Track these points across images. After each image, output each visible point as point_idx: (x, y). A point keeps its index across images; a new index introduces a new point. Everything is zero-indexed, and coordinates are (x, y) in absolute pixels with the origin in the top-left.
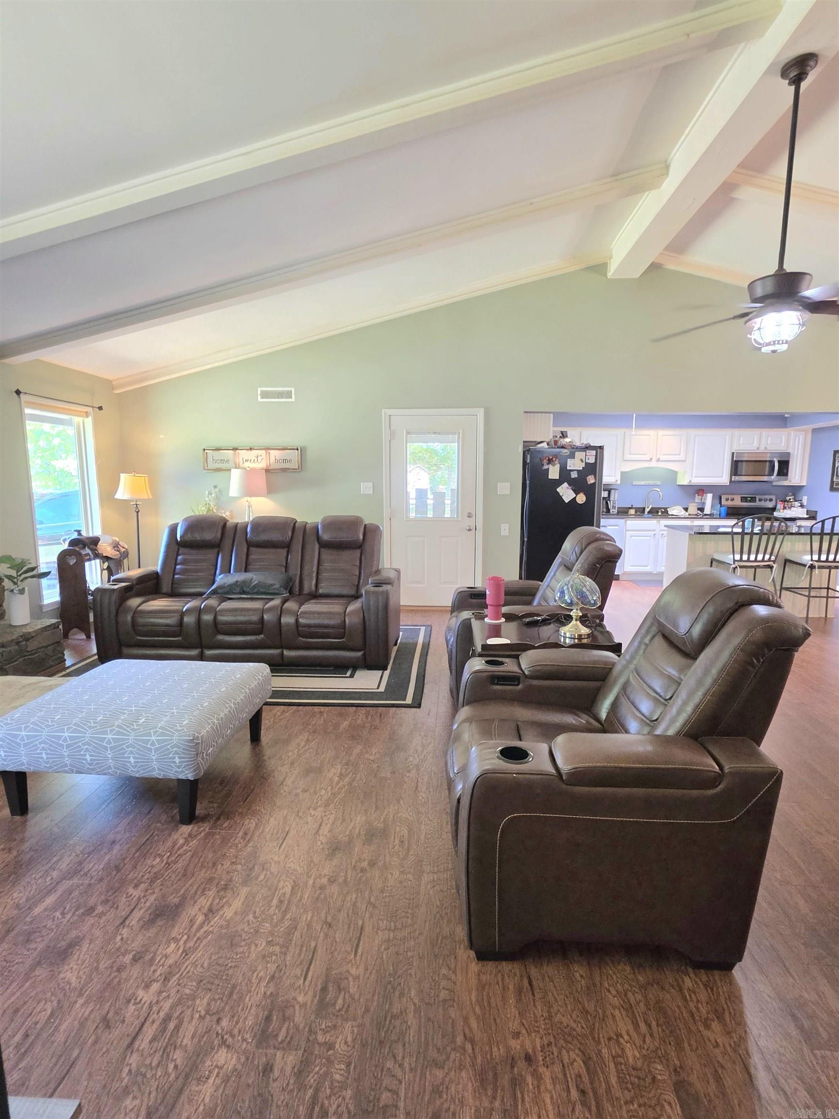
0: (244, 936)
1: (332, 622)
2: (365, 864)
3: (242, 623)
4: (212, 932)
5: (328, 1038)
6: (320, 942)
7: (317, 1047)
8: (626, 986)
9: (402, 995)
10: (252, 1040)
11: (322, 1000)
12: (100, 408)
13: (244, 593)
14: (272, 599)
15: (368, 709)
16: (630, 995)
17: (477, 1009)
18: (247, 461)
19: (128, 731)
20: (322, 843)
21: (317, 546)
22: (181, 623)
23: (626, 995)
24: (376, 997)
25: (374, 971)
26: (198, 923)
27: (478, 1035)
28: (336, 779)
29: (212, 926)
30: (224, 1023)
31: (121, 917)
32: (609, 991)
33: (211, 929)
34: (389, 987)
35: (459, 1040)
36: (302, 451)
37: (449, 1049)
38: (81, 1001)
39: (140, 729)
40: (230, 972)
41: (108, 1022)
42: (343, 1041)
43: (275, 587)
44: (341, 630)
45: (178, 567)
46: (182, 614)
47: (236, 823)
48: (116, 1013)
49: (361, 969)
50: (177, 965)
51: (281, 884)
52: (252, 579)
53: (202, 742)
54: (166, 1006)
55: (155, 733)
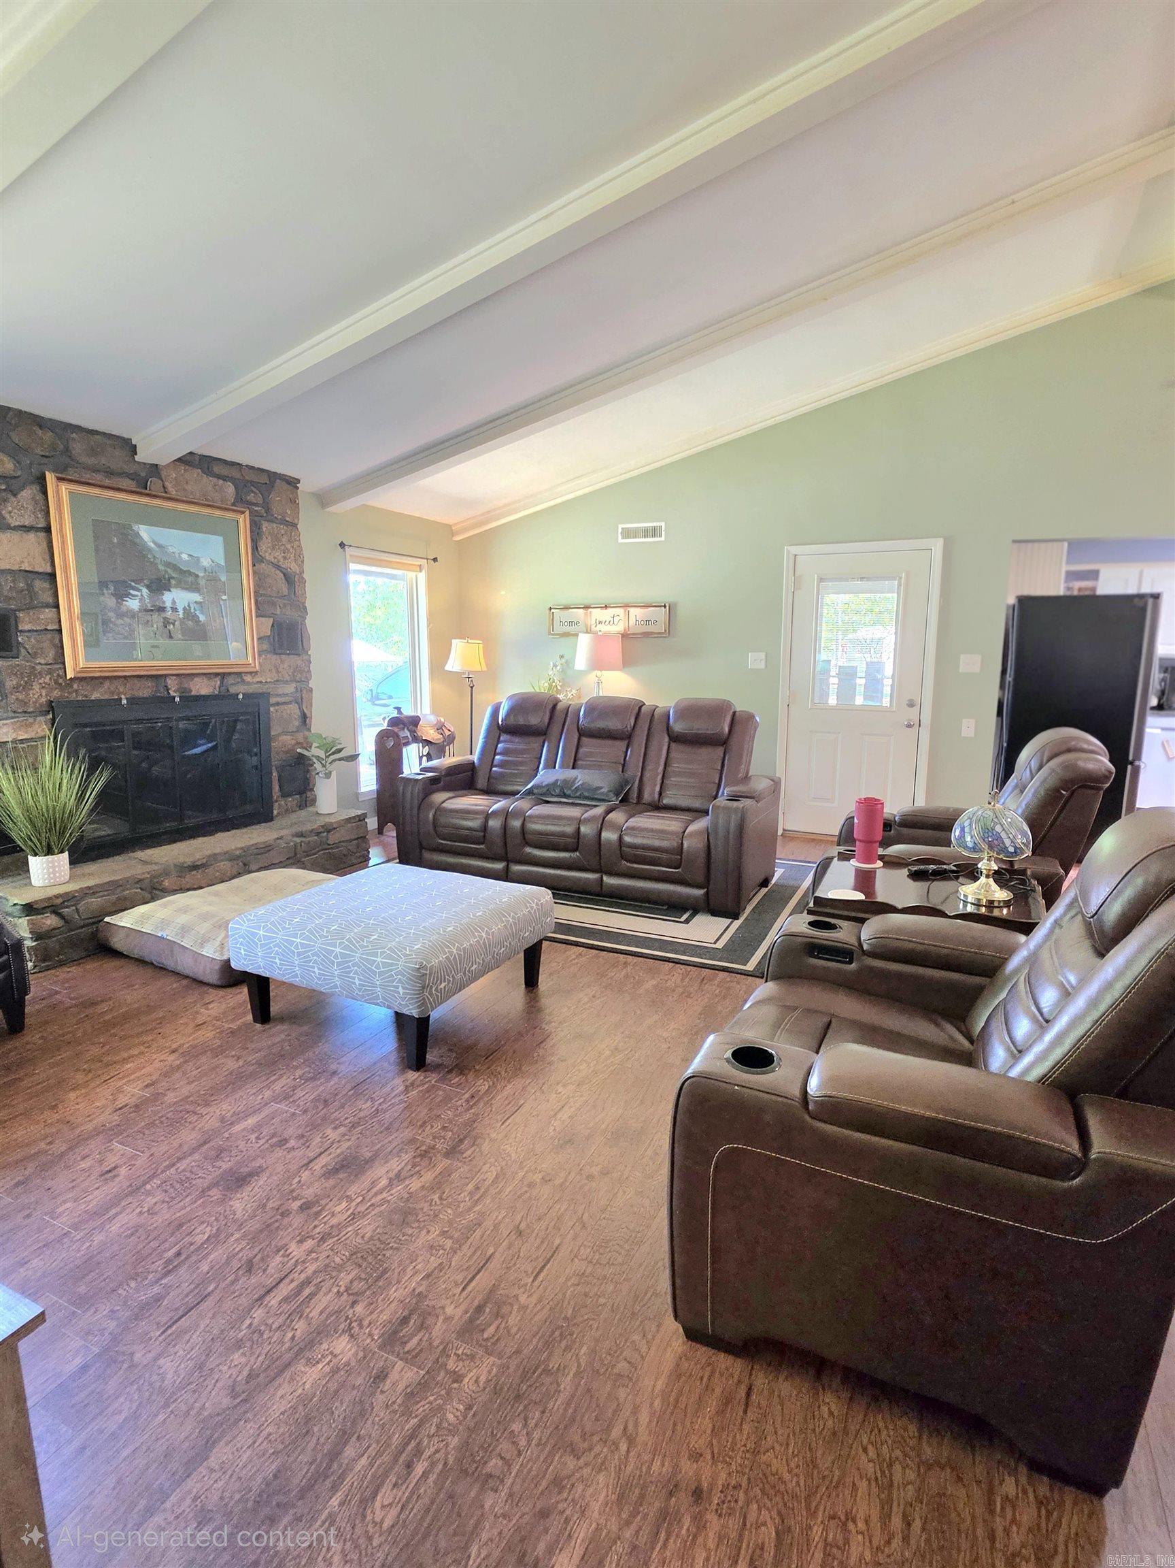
0: (420, 1216)
1: (665, 844)
2: (595, 1170)
3: (553, 834)
4: (388, 1201)
5: (459, 1368)
6: (501, 1249)
7: (442, 1373)
8: (898, 1453)
9: (568, 1348)
10: (379, 1338)
11: (471, 1320)
12: (435, 560)
13: (565, 796)
14: (597, 806)
15: (689, 968)
16: (897, 1467)
17: (657, 1403)
18: (600, 622)
19: (356, 947)
20: (555, 1130)
21: (667, 739)
22: (485, 828)
23: (890, 1465)
24: (535, 1341)
25: (548, 1307)
26: (378, 1188)
27: (643, 1436)
28: (608, 1053)
29: (392, 1195)
30: (359, 1309)
31: (308, 1157)
32: (865, 1450)
33: (389, 1198)
34: (557, 1333)
35: (616, 1432)
36: (671, 608)
37: (596, 1438)
38: (237, 1236)
39: (368, 946)
40: (388, 1254)
41: (252, 1266)
42: (474, 1378)
43: (602, 790)
44: (677, 856)
45: (497, 757)
46: (488, 816)
47: (467, 1081)
48: (262, 1259)
49: (534, 1299)
50: (339, 1227)
51: (486, 1168)
52: (576, 778)
53: (430, 974)
54: (311, 1268)
55: (382, 953)
